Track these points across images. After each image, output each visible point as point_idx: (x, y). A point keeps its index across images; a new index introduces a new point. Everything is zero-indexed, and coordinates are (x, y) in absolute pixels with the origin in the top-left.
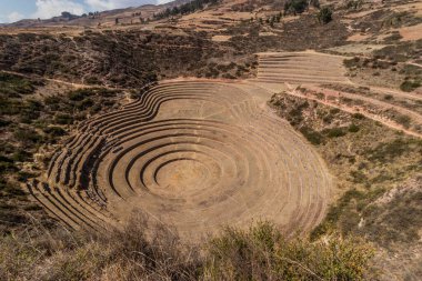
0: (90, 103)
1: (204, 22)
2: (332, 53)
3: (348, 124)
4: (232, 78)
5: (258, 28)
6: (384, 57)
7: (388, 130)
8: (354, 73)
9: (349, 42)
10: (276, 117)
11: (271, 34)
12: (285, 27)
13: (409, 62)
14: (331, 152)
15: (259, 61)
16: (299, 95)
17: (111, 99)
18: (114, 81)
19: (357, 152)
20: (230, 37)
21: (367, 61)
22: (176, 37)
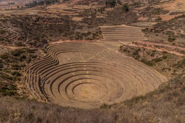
0: (24, 57)
1: (65, 10)
2: (134, 26)
3: (162, 56)
4: (91, 40)
5: (95, 14)
6: (158, 28)
7: (178, 56)
8: (148, 35)
9: (139, 21)
10: (126, 56)
11: (102, 17)
12: (108, 13)
13: (168, 30)
14: (159, 68)
15: (102, 30)
16: (134, 45)
17: (34, 54)
18: (31, 44)
19: (170, 66)
20: (82, 18)
21: (152, 30)
22: (53, 18)
